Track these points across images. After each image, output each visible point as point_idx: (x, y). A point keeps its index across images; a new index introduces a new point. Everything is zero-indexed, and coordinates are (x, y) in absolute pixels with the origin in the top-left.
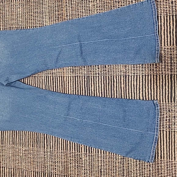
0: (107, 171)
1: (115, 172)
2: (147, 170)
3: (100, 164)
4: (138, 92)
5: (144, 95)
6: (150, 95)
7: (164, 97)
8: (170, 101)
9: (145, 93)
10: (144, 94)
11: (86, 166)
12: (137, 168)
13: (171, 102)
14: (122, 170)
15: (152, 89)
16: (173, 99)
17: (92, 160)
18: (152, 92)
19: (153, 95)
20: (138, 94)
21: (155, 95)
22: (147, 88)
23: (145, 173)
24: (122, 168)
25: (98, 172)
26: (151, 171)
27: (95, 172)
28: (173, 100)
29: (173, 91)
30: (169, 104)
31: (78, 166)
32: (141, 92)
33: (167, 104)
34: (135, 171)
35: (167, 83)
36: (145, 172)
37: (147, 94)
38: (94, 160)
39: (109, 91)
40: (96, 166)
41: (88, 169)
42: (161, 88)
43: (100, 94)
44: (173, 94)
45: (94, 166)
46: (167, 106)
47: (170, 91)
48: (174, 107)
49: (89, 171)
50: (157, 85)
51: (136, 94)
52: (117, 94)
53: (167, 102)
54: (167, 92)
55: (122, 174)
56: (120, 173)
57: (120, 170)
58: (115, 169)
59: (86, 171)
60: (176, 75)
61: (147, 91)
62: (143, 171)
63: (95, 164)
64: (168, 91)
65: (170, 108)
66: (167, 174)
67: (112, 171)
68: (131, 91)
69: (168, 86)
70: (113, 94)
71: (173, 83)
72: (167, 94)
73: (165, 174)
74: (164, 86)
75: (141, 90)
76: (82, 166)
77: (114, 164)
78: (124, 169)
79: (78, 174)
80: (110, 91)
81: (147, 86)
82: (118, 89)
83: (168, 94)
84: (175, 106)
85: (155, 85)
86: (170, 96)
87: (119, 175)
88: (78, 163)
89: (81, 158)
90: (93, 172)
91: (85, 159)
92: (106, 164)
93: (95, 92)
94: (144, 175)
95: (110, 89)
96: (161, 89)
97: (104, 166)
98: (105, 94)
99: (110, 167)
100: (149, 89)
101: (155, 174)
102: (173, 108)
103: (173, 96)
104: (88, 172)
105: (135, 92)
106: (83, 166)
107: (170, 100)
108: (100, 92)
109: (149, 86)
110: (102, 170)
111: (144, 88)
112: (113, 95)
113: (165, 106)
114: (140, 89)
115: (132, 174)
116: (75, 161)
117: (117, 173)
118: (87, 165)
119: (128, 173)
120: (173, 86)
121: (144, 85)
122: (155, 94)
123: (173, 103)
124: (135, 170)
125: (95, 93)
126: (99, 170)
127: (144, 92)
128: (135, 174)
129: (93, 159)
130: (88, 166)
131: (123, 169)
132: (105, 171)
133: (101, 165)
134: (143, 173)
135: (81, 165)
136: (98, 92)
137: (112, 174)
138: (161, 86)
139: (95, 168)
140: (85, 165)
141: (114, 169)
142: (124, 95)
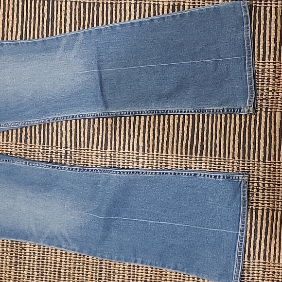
0: (72, 272)
1: (85, 273)
2: (142, 270)
3: (59, 260)
4: (136, 134)
5: (146, 140)
6: (156, 140)
7: (179, 145)
8: (188, 153)
9: (149, 137)
10: (146, 138)
11: (32, 262)
12: (126, 267)
13: (191, 154)
14: (98, 269)
15: (161, 130)
16: (194, 148)
17: (44, 252)
18: (161, 136)
19: (161, 141)
20: (136, 137)
21: (165, 141)
22: (152, 127)
23: (137, 275)
24: (98, 267)
25: (55, 274)
26: (149, 272)
27: (48, 274)
28: (194, 151)
29: (195, 135)
30: (186, 157)
31: (16, 262)
32: (141, 135)
33: (184, 158)
34: (120, 272)
35: (186, 121)
36: (139, 274)
37: (151, 138)
38: (48, 252)
39: (84, 129)
40: (51, 263)
41: (35, 268)
42: (176, 129)
43: (68, 132)
44: (195, 141)
45: (47, 262)
46: (183, 161)
47: (190, 135)
48: (196, 163)
49: (38, 272)
50: (169, 123)
51: (132, 136)
52: (98, 134)
53: (184, 153)
54: (185, 137)
55: (98, 277)
56: (94, 274)
57: (94, 269)
58: (85, 267)
59: (31, 273)
61: (151, 132)
62: (136, 271)
63: (49, 258)
64: (188, 135)
65: (188, 163)
66: (176, 276)
67: (80, 272)
68: (125, 130)
69: (188, 127)
70: (91, 134)
71: (196, 122)
72: (185, 140)
73: (172, 277)
74: (181, 126)
75: (141, 131)
76: (24, 263)
77: (85, 259)
78: (102, 268)
79: (16, 278)
80: (86, 128)
81: (152, 124)
82: (101, 127)
83: (187, 140)
84: (196, 160)
85: (166, 123)
86: (189, 143)
87: (92, 278)
88: (17, 257)
89: (23, 249)
90: (44, 274)
91: (32, 249)
92: (70, 260)
93: (59, 128)
94: (137, 278)
95: (86, 126)
96: (176, 131)
97: (66, 262)
98: (78, 133)
99: (77, 264)
100: (156, 130)
101: (156, 277)
102: (193, 163)
103: (195, 143)
104: (35, 273)
105: (132, 133)
106: (27, 262)
107: (189, 151)
108: (69, 129)
109: (157, 125)
110: (62, 271)
111: (147, 127)
112: (91, 136)
113: (179, 160)
114: (139, 129)
115: (116, 276)
116: (12, 254)
117: (89, 276)
118: (34, 261)
119: (109, 274)
120: (196, 128)
121: (147, 122)
122: (166, 139)
123: (194, 155)
124: (121, 269)
125: (59, 131)
126: (57, 270)
127: (147, 134)
128: (120, 277)
129: (46, 250)
130: (35, 263)
131: (100, 268)
132: (67, 271)
133: (61, 261)
134: (134, 274)
135: (22, 261)
136: (64, 129)
137: (80, 278)
138: (176, 126)
139: (48, 266)
140: (30, 261)
141: (83, 268)
142: (111, 138)
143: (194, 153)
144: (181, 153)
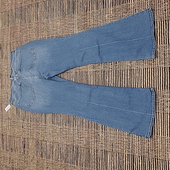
0: (117, 145)
1: (123, 145)
2: (147, 144)
3: (112, 140)
4: (140, 82)
5: (144, 85)
6: (149, 84)
7: (159, 85)
8: (164, 89)
9: (145, 83)
10: (144, 83)
11: (102, 141)
12: (139, 143)
13: (165, 89)
14: (128, 144)
15: (151, 79)
16: (166, 87)
17: (106, 136)
18: (151, 82)
19: (151, 84)
20: (140, 84)
21: (153, 84)
22: (147, 78)
23: (145, 147)
24: (128, 143)
25: (111, 146)
26: (150, 145)
27: (108, 146)
28: (166, 88)
29: (166, 80)
30: (163, 91)
31: (96, 141)
32: (142, 82)
33: (162, 91)
34: (137, 145)
35: (162, 74)
36: (145, 146)
37: (147, 83)
38: (108, 136)
39: (119, 82)
40: (109, 141)
41: (104, 143)
42: (157, 78)
43: (113, 84)
44: (166, 83)
45: (108, 141)
46: (162, 93)
47: (164, 80)
48: (167, 93)
49: (105, 145)
50: (154, 76)
51: (138, 83)
52: (125, 84)
53: (162, 89)
54: (162, 82)
55: (128, 148)
56: (127, 146)
57: (127, 144)
58: (123, 143)
59: (102, 145)
60: (168, 68)
61: (146, 81)
62: (144, 145)
63: (109, 139)
64: (163, 80)
65: (164, 94)
66: (162, 148)
67: (121, 145)
68: (135, 81)
69: (163, 77)
70: (122, 84)
71: (166, 74)
72: (162, 83)
73: (160, 148)
74: (159, 77)
75: (142, 81)
76: (99, 141)
77: (123, 140)
78: (130, 143)
79: (96, 147)
80: (120, 82)
81: (146, 77)
82: (125, 80)
83: (163, 83)
84: (167, 92)
85: (153, 76)
86: (164, 84)
87: (126, 148)
88: (96, 138)
89: (98, 135)
90: (107, 146)
91: (102, 135)
92: (117, 139)
93: (109, 83)
94: (145, 148)
95: (120, 81)
97: (115, 140)
98: (116, 84)
99: (120, 141)
100: (148, 80)
101: (153, 148)
102: (166, 94)
103: (166, 84)
104: (104, 145)
105: (138, 82)
106: (100, 140)
107: (164, 88)
108: (113, 83)
109: (148, 77)
110: (114, 144)
111: (144, 78)
112: (122, 85)
113: (160, 93)
114: (141, 80)
115: (136, 147)
116: (94, 137)
117: (124, 147)
118: (103, 140)
119: (133, 146)
120: (166, 77)
121: (144, 76)
122: (153, 83)
123: (166, 90)
124: (137, 144)
125: (109, 84)
126: (112, 144)
127: (144, 82)
128: (138, 148)
129: (107, 135)
130: (104, 141)
131: (129, 143)
132: (116, 145)
133: (113, 140)
134: (143, 147)
135: (99, 140)
136: (111, 83)
137: (121, 148)
138: (157, 77)
139: (108, 142)
140: (101, 140)
141: (122, 144)
142: (130, 85)
143: (166, 89)
144: (160, 89)
